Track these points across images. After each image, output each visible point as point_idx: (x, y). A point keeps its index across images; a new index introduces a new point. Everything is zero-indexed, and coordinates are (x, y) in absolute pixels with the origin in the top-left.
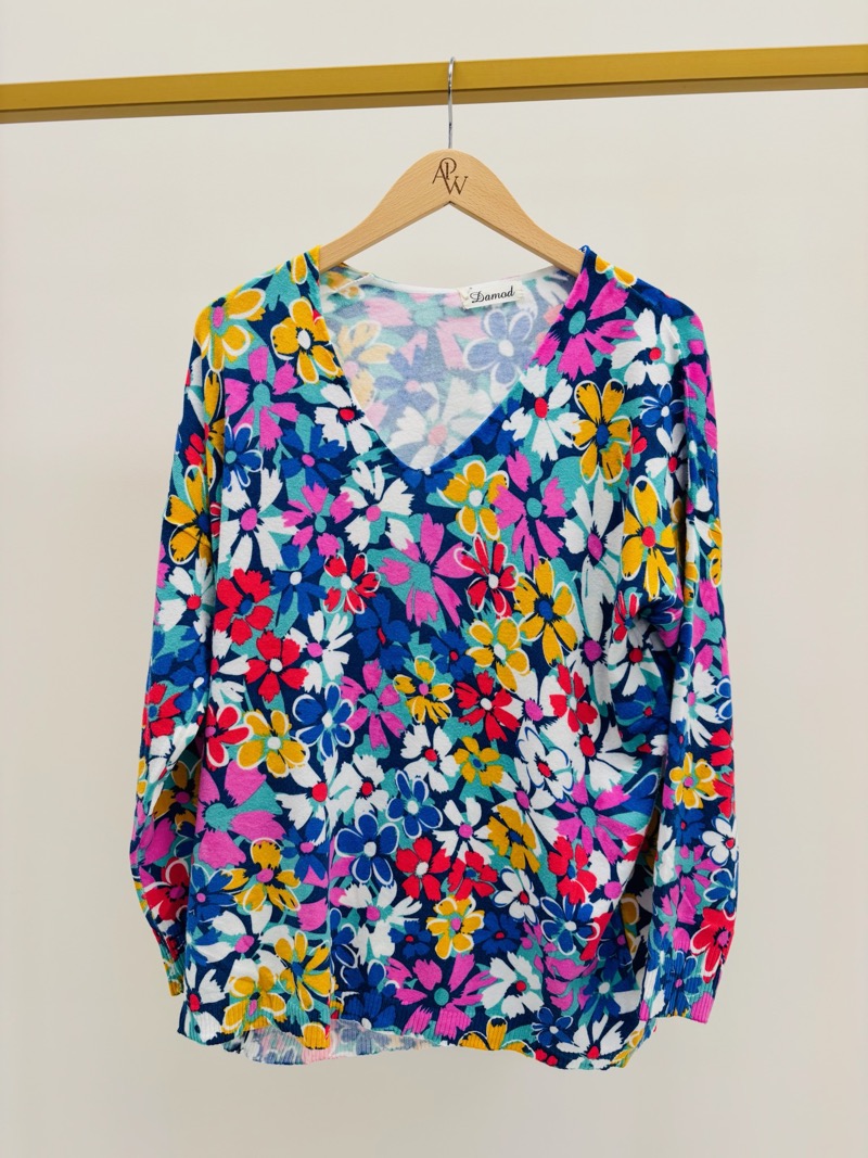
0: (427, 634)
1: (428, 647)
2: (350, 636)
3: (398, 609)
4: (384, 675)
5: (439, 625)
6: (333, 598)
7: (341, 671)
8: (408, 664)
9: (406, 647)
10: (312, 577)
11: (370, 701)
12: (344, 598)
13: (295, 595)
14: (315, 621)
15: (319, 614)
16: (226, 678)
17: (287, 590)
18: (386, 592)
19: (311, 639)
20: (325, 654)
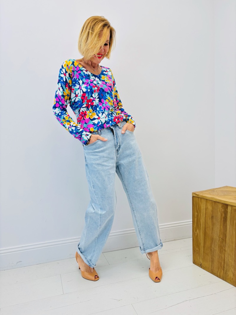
0: (108, 93)
1: (108, 95)
2: (98, 96)
3: (103, 90)
4: (104, 100)
5: (109, 92)
6: (95, 91)
7: (98, 101)
8: (107, 98)
9: (106, 95)
10: (91, 89)
11: (104, 105)
12: (96, 91)
13: (90, 93)
14: (93, 95)
15: (94, 94)
16: (83, 108)
17: (88, 93)
18: (101, 88)
19: (93, 98)
20: (96, 99)
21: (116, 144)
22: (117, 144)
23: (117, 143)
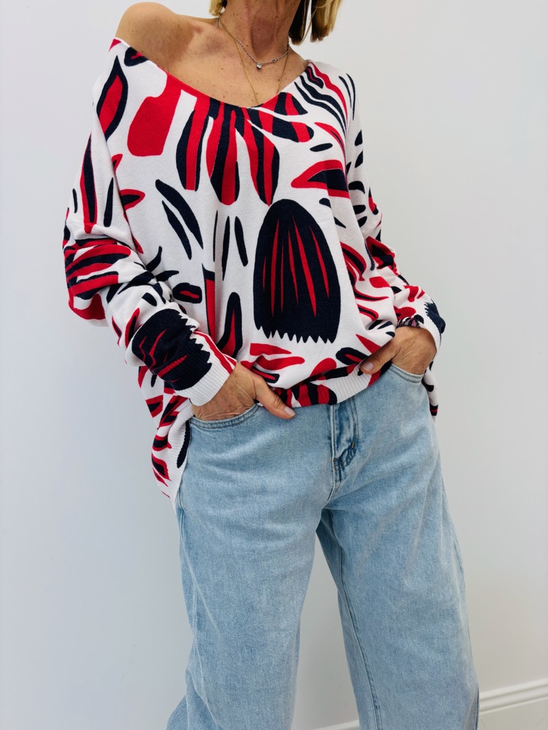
21: (334, 433)
22: (340, 434)
23: (341, 428)
